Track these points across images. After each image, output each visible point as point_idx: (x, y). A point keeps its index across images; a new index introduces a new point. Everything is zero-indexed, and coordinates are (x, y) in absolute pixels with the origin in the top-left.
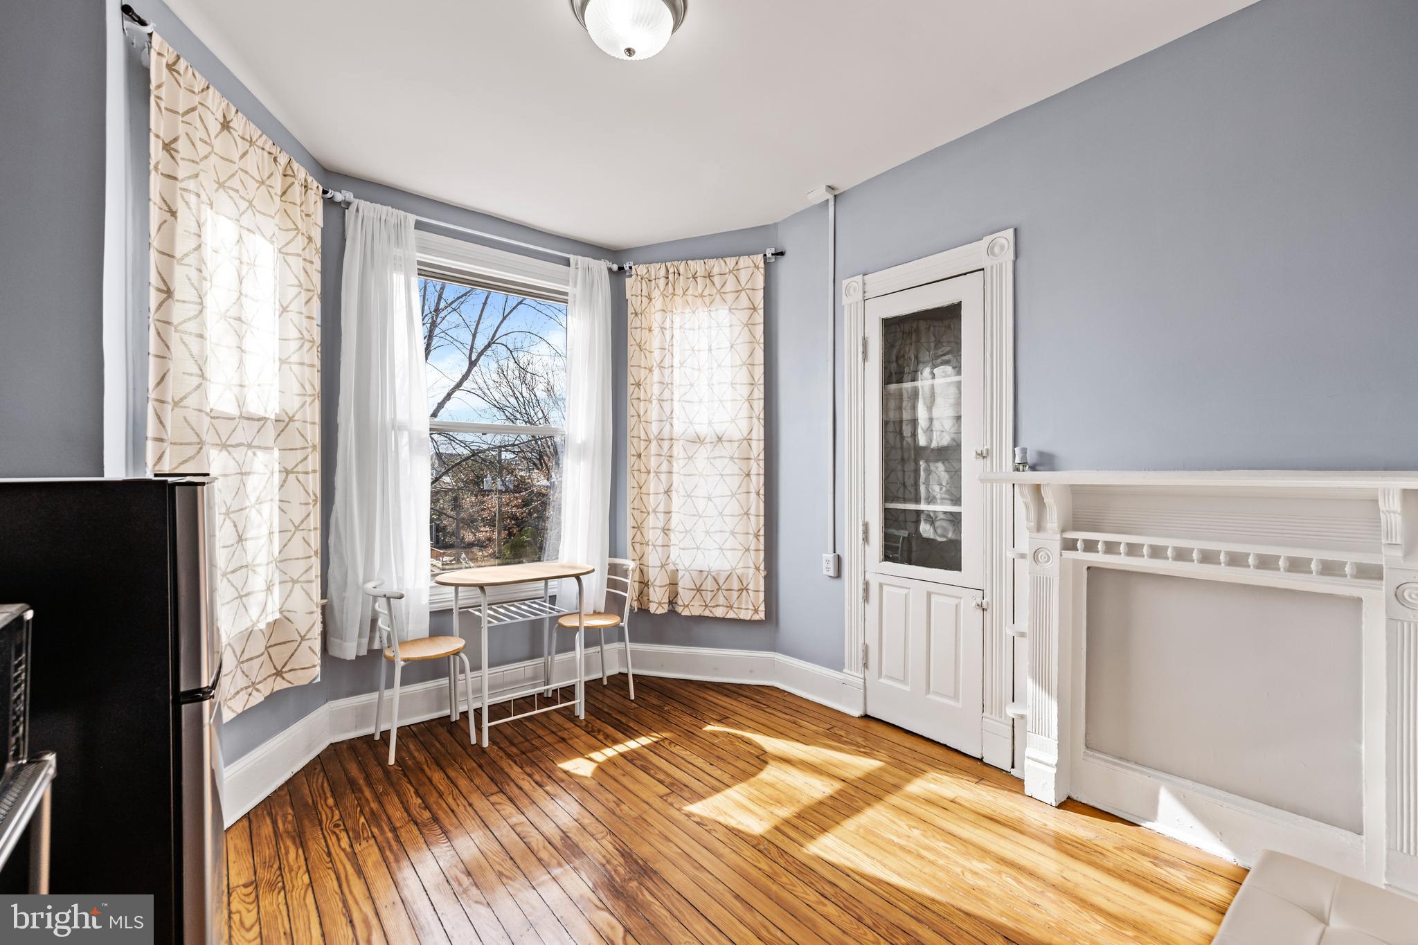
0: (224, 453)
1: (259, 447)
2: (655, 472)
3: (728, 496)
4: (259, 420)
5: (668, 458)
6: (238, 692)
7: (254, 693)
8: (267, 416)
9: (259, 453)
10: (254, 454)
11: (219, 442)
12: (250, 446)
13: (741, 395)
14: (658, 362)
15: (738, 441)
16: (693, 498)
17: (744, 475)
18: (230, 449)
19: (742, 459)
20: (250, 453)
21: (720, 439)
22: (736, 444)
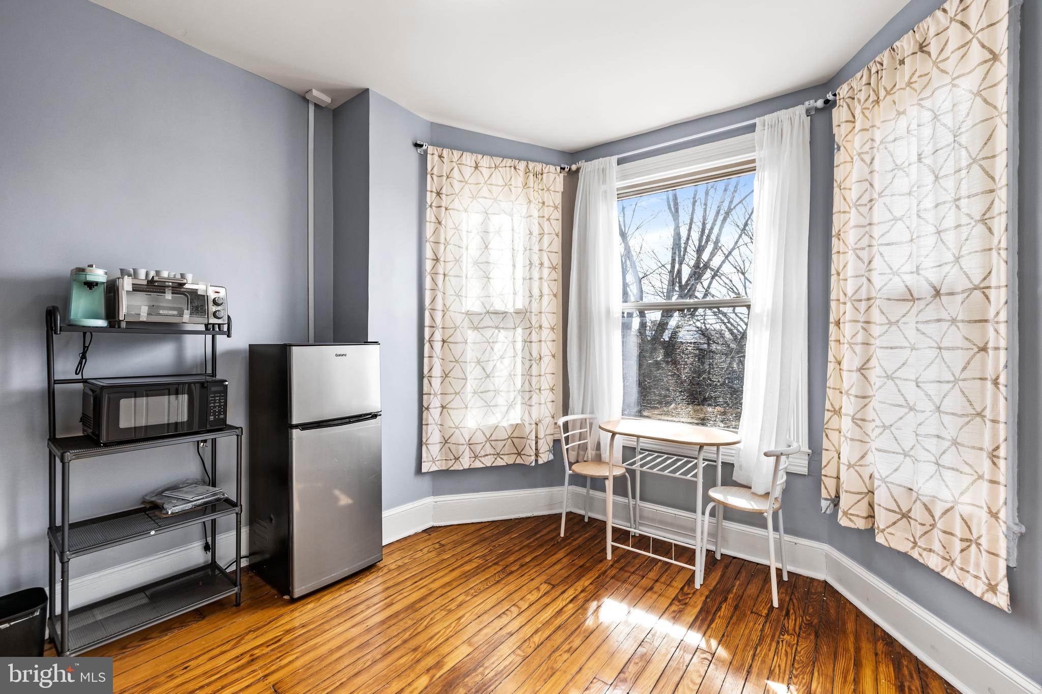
0: (476, 331)
1: (503, 328)
2: (849, 343)
3: (948, 382)
4: (503, 313)
5: (864, 325)
6: (487, 455)
7: (498, 459)
8: (507, 311)
9: (502, 331)
10: (499, 331)
11: (472, 326)
12: (497, 328)
13: (968, 215)
14: (854, 201)
15: (963, 292)
16: (898, 382)
17: (976, 350)
18: (479, 330)
19: (969, 322)
20: (497, 331)
21: (937, 293)
22: (959, 298)
